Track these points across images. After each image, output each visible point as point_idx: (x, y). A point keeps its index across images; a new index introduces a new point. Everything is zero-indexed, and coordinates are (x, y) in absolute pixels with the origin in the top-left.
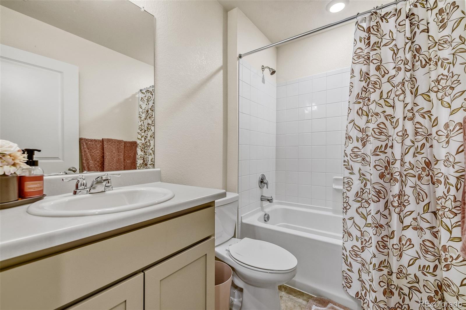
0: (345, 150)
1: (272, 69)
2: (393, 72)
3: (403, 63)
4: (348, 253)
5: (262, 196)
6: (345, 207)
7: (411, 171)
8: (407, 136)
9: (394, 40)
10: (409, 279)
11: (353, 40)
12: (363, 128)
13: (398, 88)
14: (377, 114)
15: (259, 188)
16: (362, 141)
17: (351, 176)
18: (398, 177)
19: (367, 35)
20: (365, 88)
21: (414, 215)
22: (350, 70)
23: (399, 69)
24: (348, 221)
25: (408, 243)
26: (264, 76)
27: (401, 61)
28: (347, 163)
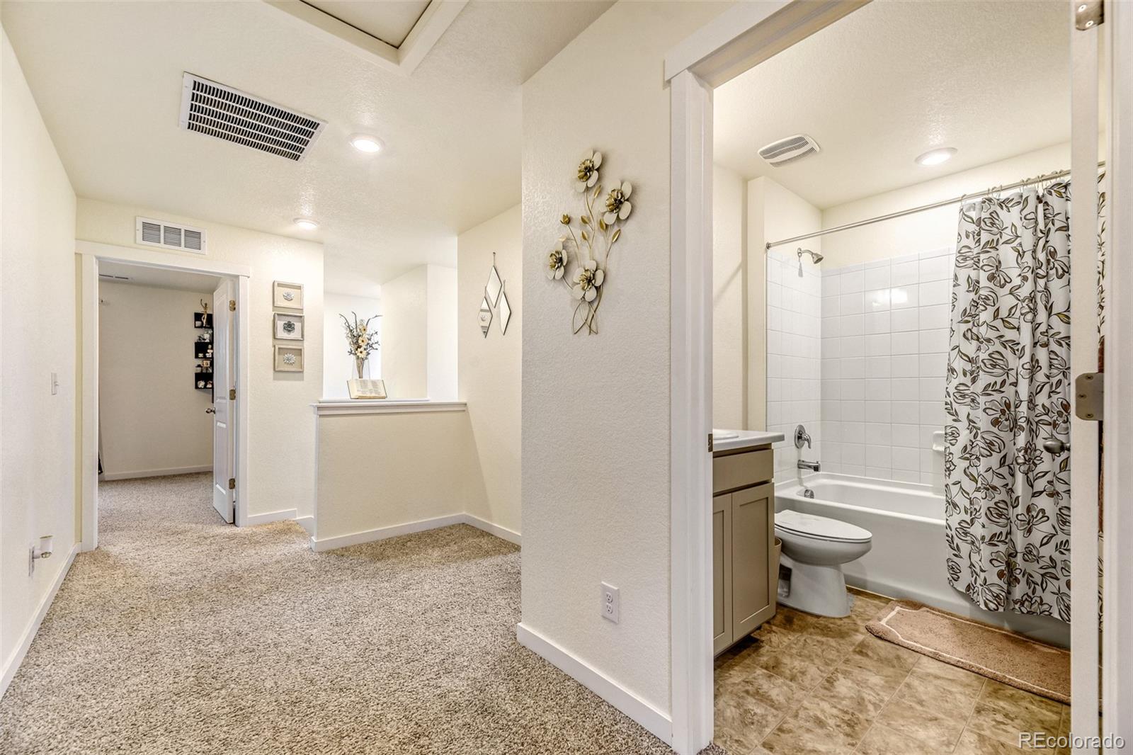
0: (947, 388)
1: (816, 254)
2: (1017, 281)
3: (1031, 271)
4: (954, 532)
5: (799, 461)
6: (948, 468)
7: (1044, 417)
8: (1039, 368)
9: (1018, 237)
10: (1041, 563)
11: (957, 234)
12: (972, 358)
13: (1024, 304)
14: (989, 340)
15: (794, 447)
16: (971, 375)
17: (955, 424)
18: (1024, 425)
19: (977, 228)
20: (975, 301)
21: (1049, 477)
22: (952, 276)
23: (1025, 279)
24: (952, 487)
25: (1041, 515)
26: (803, 266)
27: (1028, 269)
28: (949, 406)
